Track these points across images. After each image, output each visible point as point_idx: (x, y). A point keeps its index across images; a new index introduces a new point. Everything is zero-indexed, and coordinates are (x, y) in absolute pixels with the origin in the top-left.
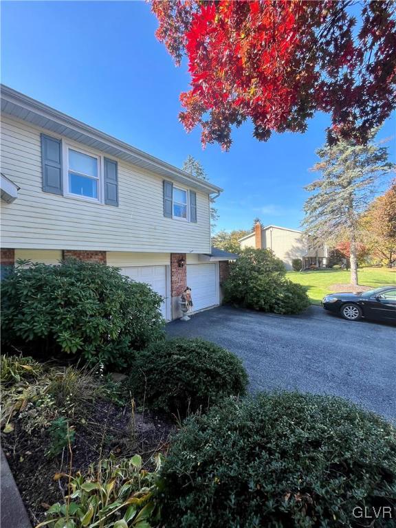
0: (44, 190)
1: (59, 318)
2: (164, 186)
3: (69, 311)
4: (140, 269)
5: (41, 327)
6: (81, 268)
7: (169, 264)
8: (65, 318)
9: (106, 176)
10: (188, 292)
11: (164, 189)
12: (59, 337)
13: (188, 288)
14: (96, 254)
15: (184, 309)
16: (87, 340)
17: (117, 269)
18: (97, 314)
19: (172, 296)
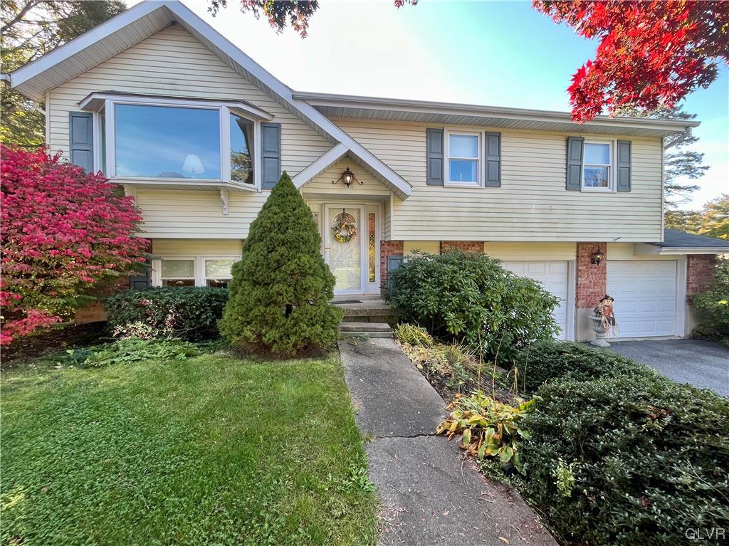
0: (428, 184)
1: (446, 300)
2: (567, 146)
3: (454, 296)
4: (526, 264)
5: (432, 305)
6: (463, 257)
7: (574, 258)
8: (452, 301)
9: (487, 154)
10: (606, 302)
11: (567, 150)
12: (446, 316)
13: (607, 297)
14: (473, 246)
15: (599, 329)
16: (469, 325)
17: (497, 261)
18: (478, 303)
19: (577, 307)
